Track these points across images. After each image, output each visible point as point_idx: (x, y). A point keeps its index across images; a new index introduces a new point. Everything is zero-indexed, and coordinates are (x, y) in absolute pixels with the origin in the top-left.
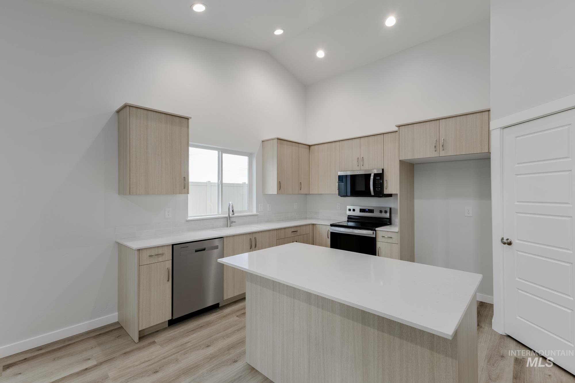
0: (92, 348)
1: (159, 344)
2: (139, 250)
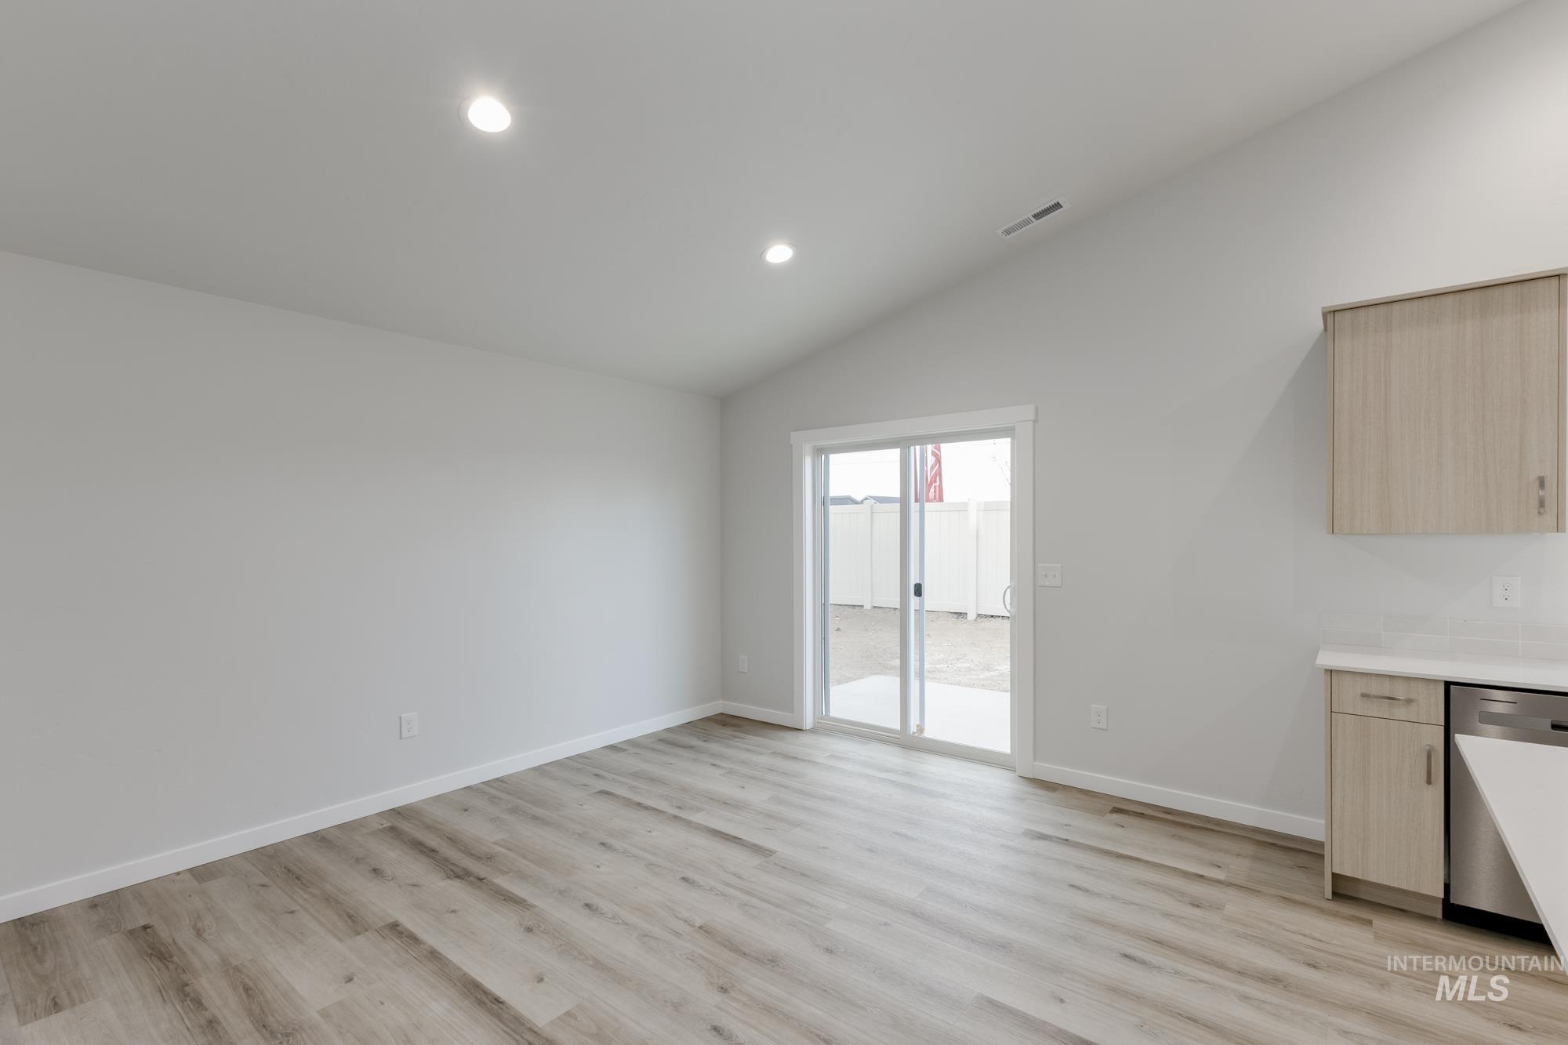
0: (1238, 855)
1: (1375, 932)
2: (1331, 672)
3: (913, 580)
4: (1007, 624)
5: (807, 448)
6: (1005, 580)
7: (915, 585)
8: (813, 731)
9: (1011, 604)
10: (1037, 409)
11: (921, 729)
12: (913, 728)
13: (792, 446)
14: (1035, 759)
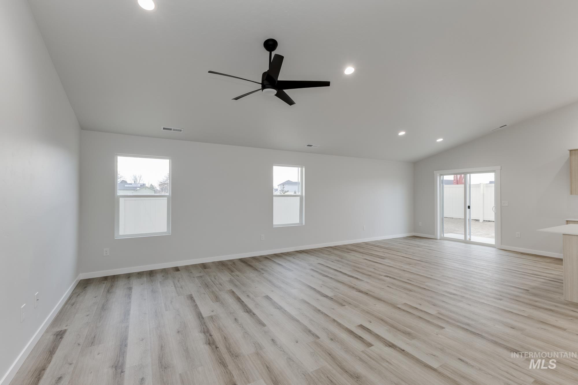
3: (468, 205)
4: (493, 224)
5: (438, 174)
6: (493, 204)
7: (468, 206)
8: (440, 239)
9: (495, 210)
10: (501, 167)
11: (470, 239)
12: (468, 239)
13: (434, 174)
14: (501, 245)
